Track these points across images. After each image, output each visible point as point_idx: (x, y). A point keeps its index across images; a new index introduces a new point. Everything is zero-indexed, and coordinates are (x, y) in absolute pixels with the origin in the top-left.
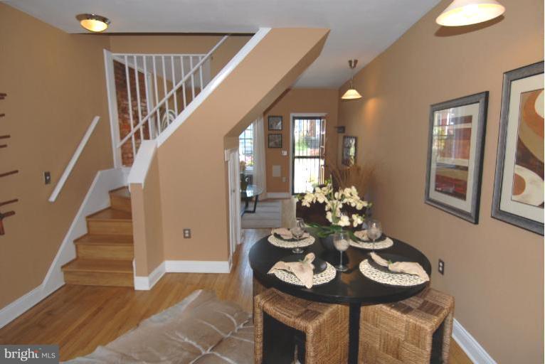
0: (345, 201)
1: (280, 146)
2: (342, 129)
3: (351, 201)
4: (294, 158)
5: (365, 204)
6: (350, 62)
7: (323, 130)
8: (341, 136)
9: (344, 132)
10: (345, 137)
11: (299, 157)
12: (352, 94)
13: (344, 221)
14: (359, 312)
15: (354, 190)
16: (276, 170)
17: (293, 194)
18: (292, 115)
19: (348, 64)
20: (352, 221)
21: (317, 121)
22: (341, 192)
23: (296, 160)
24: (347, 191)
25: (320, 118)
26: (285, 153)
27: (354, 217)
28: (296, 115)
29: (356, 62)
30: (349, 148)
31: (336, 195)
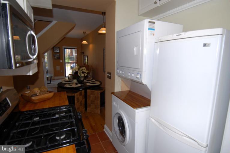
0: (83, 71)
1: (59, 58)
2: (83, 53)
3: (84, 70)
4: (65, 63)
5: (88, 71)
6: (84, 32)
7: (76, 53)
8: (83, 55)
9: (83, 54)
10: (84, 56)
11: (67, 63)
12: (85, 42)
13: (83, 75)
14: (86, 91)
15: (85, 68)
16: (58, 68)
17: (66, 77)
18: (64, 47)
19: (83, 33)
20: (84, 75)
21: (73, 50)
22: (82, 68)
23: (66, 64)
24: (83, 68)
25: (75, 49)
26: (61, 61)
27: (85, 74)
28: (65, 47)
29: (85, 32)
30: (86, 60)
31: (80, 69)
